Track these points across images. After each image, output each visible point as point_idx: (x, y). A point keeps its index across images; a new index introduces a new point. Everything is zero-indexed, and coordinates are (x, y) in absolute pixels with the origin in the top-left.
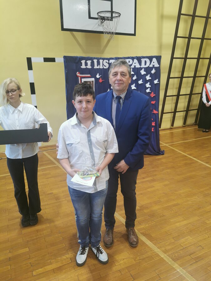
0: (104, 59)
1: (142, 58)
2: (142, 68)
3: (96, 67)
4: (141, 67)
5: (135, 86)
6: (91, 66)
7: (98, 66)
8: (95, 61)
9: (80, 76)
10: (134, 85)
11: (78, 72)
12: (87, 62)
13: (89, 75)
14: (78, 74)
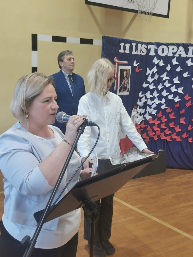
0: (142, 43)
1: (189, 46)
2: (189, 58)
3: (134, 52)
4: (188, 56)
5: (178, 80)
6: (129, 51)
7: (136, 51)
8: (134, 45)
9: (117, 63)
10: (177, 78)
11: (116, 57)
12: (126, 45)
13: (126, 62)
14: (116, 59)
